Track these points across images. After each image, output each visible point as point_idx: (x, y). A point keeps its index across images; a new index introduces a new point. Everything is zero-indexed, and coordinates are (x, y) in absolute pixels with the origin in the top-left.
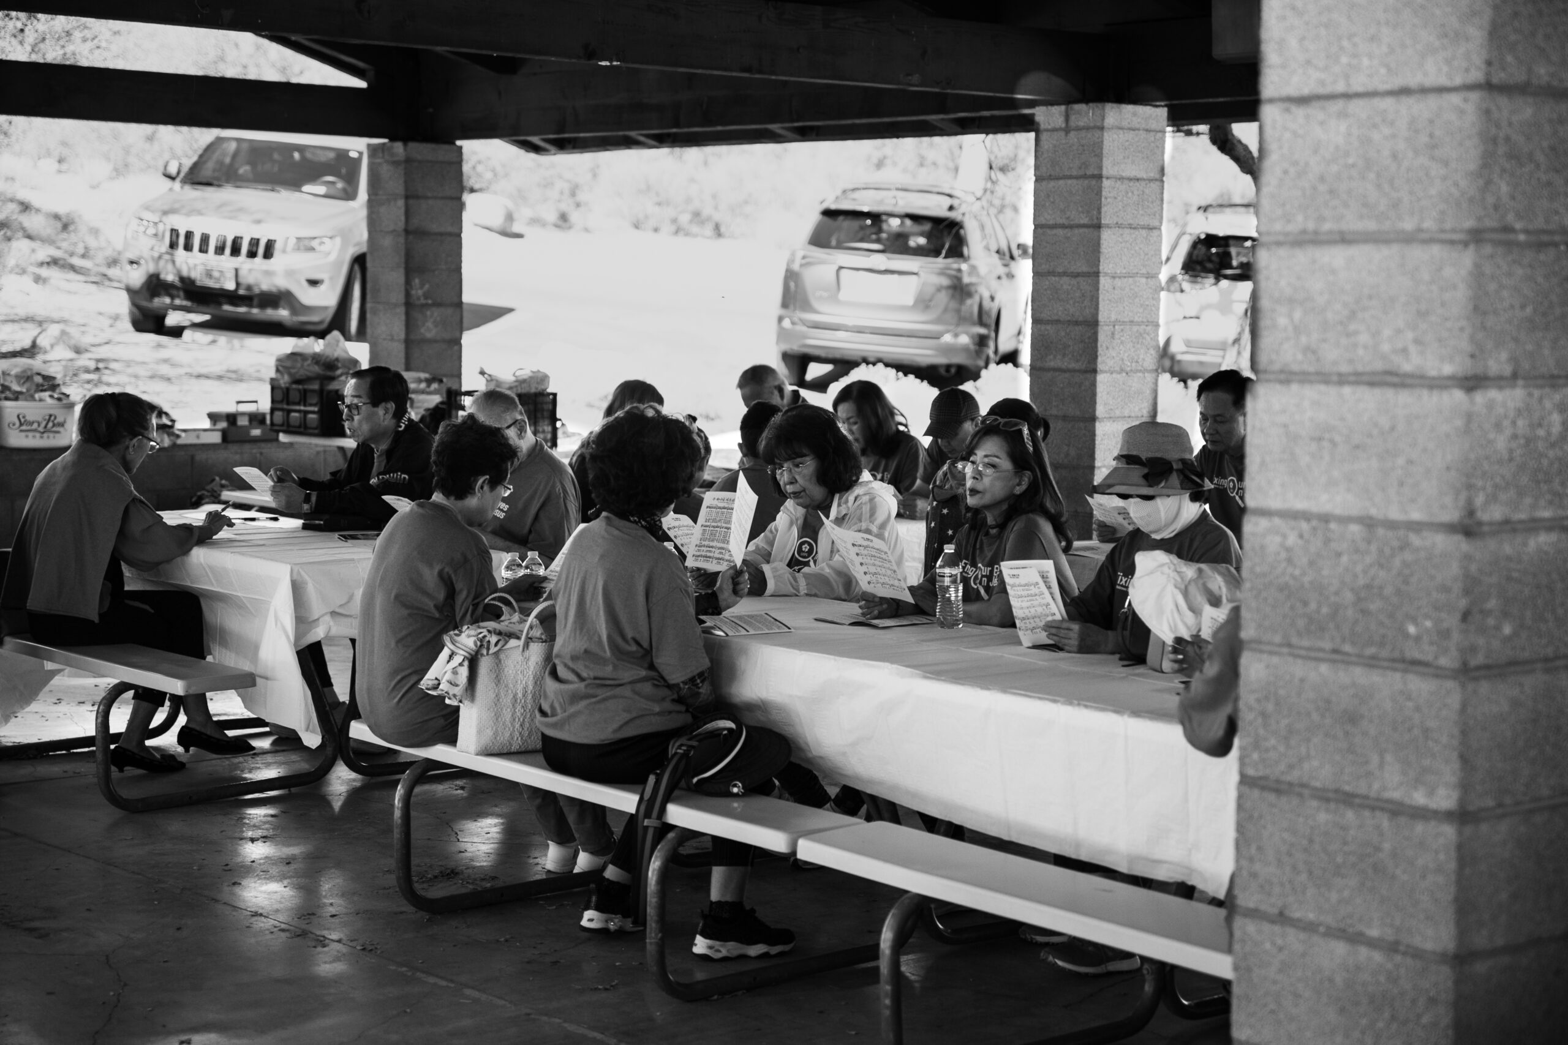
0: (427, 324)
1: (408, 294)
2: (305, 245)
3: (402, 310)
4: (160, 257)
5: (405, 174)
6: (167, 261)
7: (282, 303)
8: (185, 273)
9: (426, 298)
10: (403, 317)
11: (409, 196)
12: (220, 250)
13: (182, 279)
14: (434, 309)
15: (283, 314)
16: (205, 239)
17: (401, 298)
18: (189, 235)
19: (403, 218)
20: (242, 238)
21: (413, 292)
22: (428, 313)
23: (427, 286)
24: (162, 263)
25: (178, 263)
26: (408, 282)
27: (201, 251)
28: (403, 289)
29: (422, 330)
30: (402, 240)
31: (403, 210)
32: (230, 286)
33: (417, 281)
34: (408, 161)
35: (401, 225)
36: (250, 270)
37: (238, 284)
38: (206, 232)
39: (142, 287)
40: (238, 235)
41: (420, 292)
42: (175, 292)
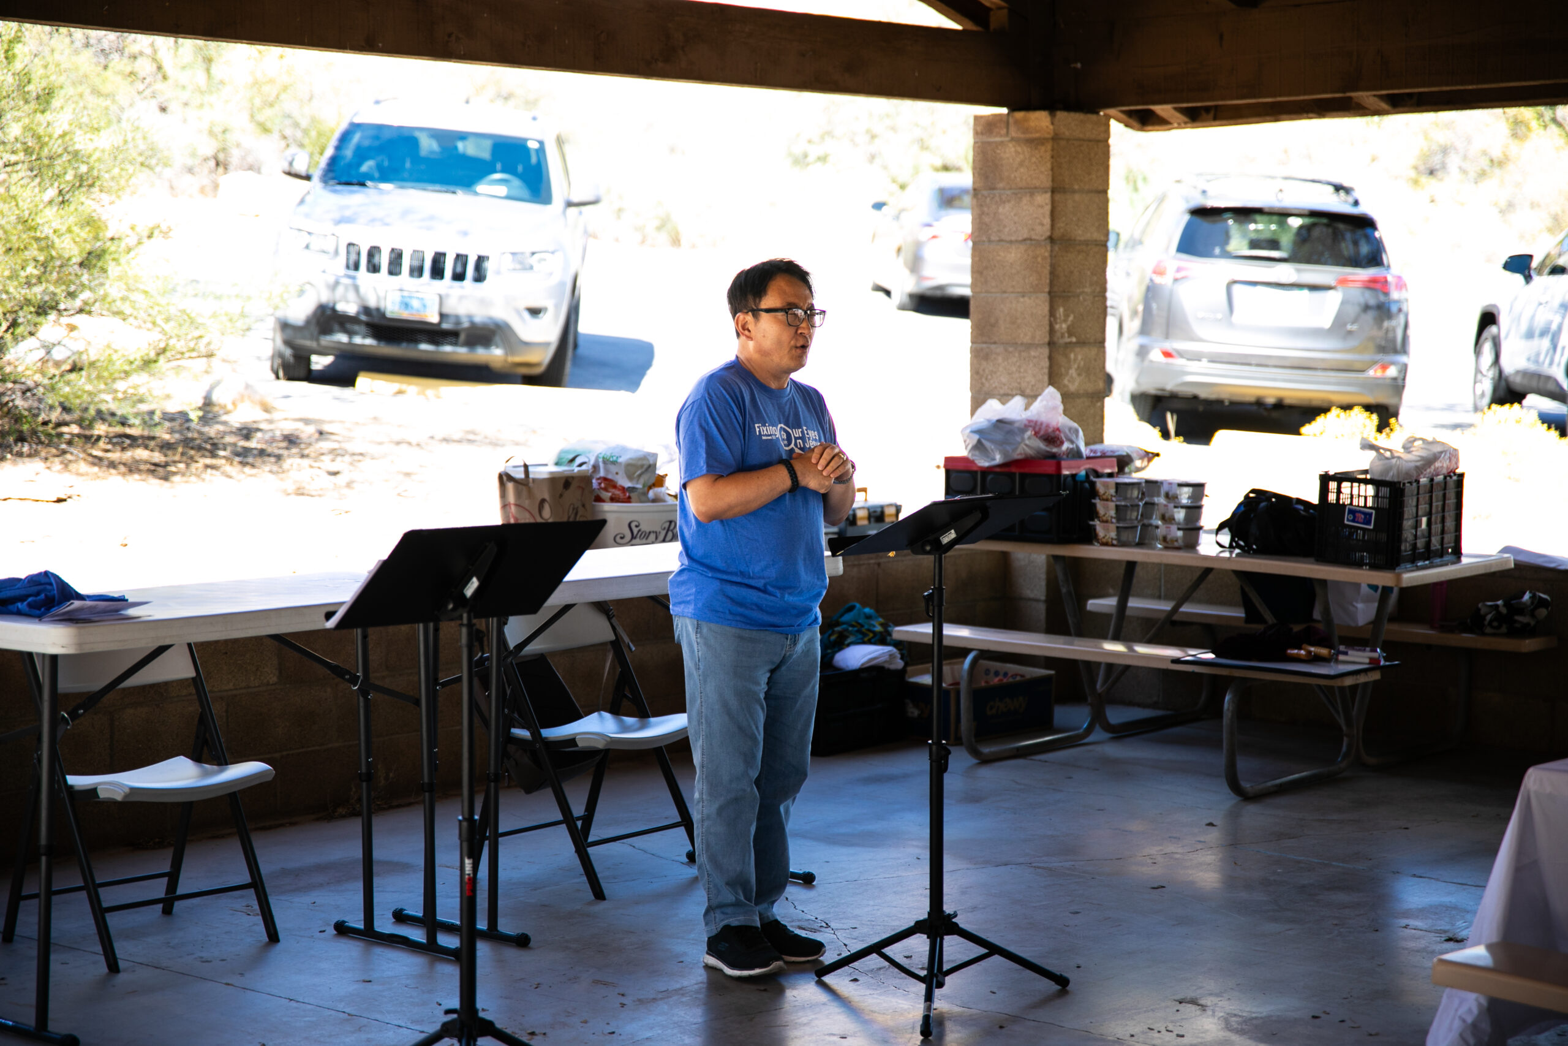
0: (1070, 372)
1: (1052, 331)
2: (523, 262)
3: (1046, 351)
4: (337, 283)
5: (1052, 157)
6: (346, 287)
7: (497, 339)
8: (372, 303)
9: (1070, 335)
10: (1046, 363)
11: (1056, 190)
12: (416, 271)
13: (367, 310)
14: (1078, 350)
15: (495, 355)
16: (396, 258)
17: (1042, 336)
18: (373, 252)
19: (1047, 221)
20: (444, 255)
21: (1057, 327)
22: (1072, 356)
23: (1071, 318)
24: (340, 290)
25: (362, 290)
26: (1052, 313)
27: (391, 273)
28: (1046, 322)
29: (1066, 382)
30: (1045, 251)
31: (1048, 209)
32: (434, 319)
33: (1061, 310)
34: (1056, 138)
35: (1043, 230)
36: (461, 298)
37: (442, 316)
38: (397, 246)
39: (308, 322)
40: (441, 250)
41: (1064, 326)
42: (356, 328)
